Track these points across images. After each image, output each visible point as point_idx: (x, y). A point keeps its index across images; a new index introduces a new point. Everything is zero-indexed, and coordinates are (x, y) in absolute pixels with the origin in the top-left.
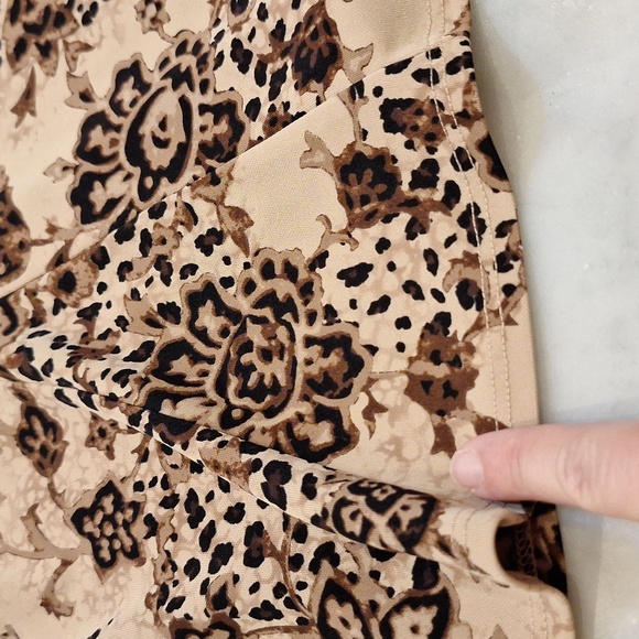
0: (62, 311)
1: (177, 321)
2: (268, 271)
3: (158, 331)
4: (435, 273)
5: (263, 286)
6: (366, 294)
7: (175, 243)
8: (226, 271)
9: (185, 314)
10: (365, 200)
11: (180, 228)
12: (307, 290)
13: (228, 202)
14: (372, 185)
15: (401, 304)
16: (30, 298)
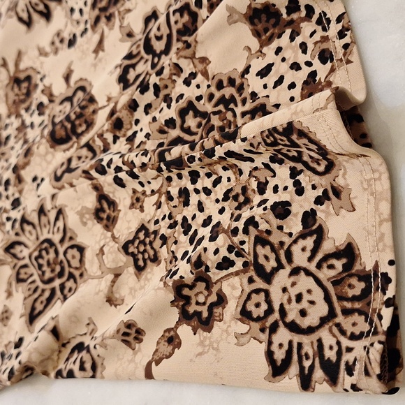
0: (118, 142)
1: (174, 127)
2: (220, 86)
3: (165, 135)
4: (306, 54)
5: (218, 95)
6: (271, 79)
7: (172, 85)
8: (198, 93)
9: (178, 122)
10: (266, 30)
11: (174, 77)
12: (241, 89)
13: (197, 56)
14: (267, 21)
15: (290, 77)
16: (100, 139)
